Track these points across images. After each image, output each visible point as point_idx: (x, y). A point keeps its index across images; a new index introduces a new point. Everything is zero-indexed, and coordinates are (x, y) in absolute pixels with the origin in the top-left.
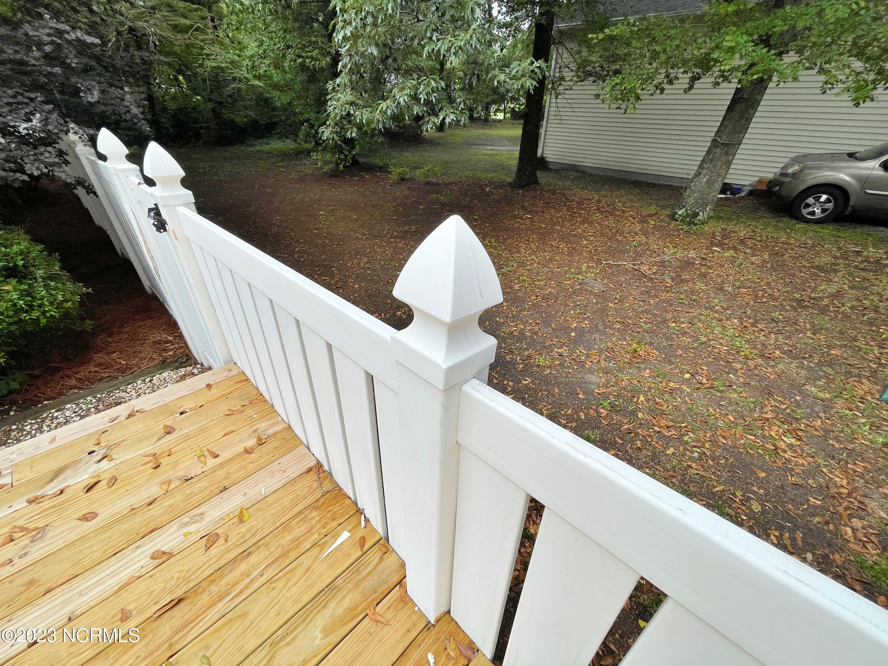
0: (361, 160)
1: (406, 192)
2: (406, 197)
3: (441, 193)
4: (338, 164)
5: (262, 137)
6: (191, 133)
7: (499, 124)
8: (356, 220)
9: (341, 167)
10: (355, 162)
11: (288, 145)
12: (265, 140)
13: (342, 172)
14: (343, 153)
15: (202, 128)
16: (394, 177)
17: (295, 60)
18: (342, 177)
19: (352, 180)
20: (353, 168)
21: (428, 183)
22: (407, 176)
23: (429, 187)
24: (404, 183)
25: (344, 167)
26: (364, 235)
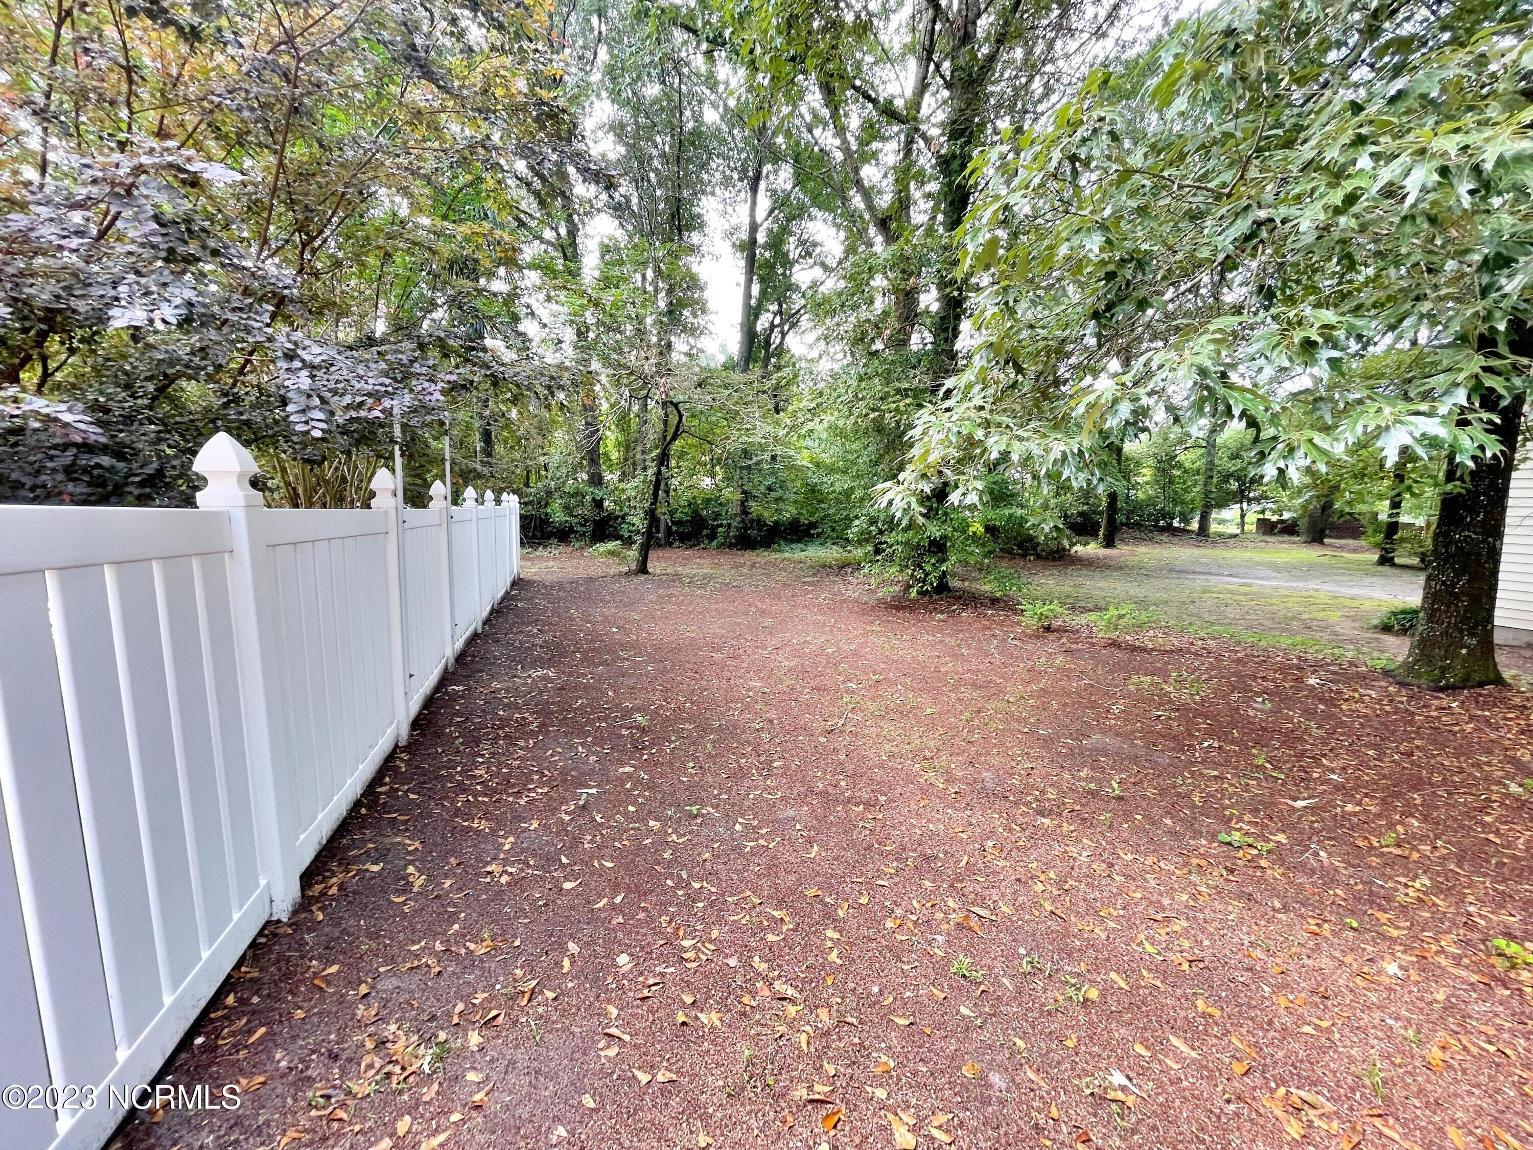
0: (954, 583)
1: (1059, 660)
2: (1067, 673)
3: (1163, 673)
4: (909, 587)
5: (799, 541)
6: (705, 532)
7: (1232, 541)
8: (932, 723)
9: (914, 593)
10: (942, 588)
11: (831, 553)
12: (801, 545)
13: (914, 601)
14: (921, 568)
15: (721, 525)
16: (1030, 621)
17: (866, 415)
18: (912, 611)
19: (933, 619)
20: (935, 597)
21: (1114, 644)
22: (1057, 623)
23: (1119, 655)
24: (1052, 636)
25: (918, 593)
26: (950, 779)
